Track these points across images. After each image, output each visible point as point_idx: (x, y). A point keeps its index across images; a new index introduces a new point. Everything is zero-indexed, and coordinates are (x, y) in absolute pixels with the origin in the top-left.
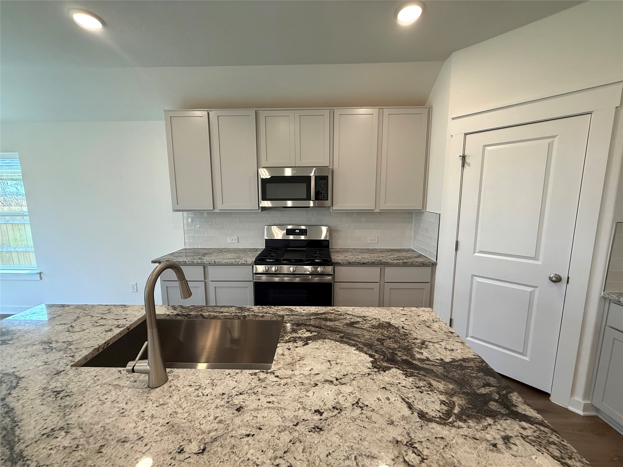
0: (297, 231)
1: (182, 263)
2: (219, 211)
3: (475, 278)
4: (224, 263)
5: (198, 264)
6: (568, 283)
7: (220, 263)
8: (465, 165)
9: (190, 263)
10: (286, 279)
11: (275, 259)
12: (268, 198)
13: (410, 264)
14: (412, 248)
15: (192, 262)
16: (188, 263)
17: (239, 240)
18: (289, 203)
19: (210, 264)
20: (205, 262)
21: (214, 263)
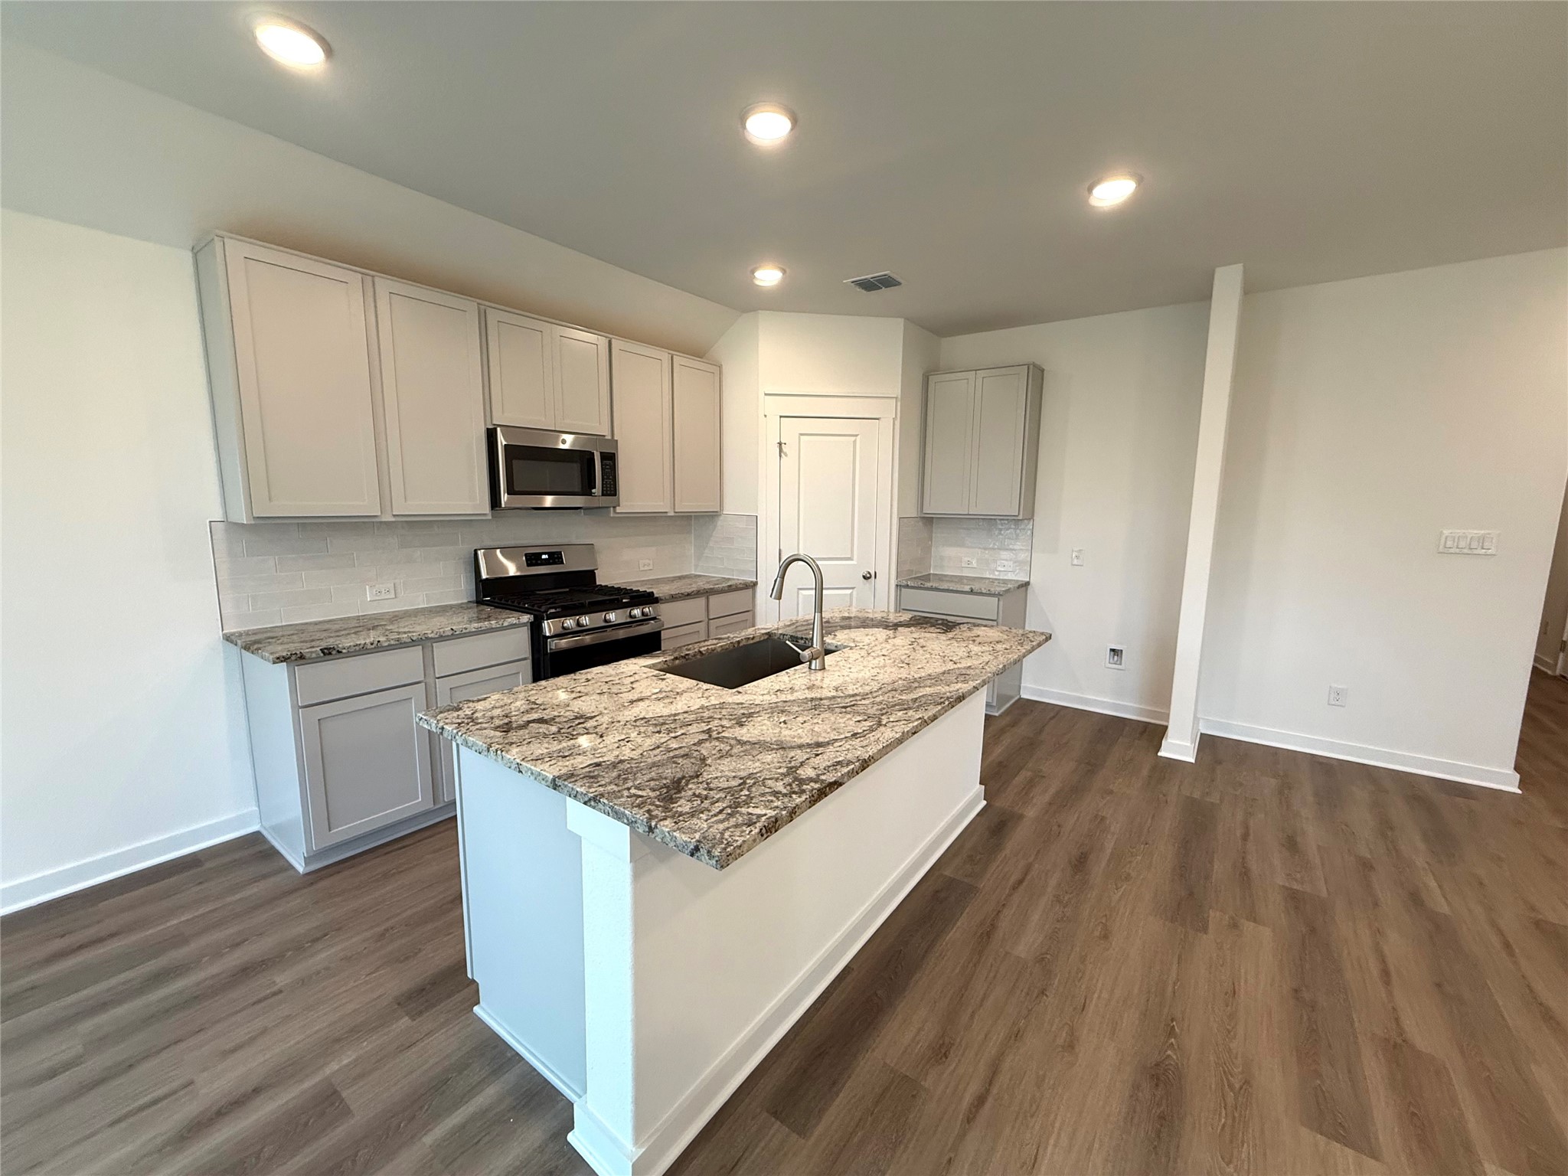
0: (544, 557)
1: (369, 646)
2: (393, 519)
3: (801, 591)
4: (474, 630)
5: (413, 643)
6: (875, 577)
7: (464, 631)
8: (782, 454)
9: (392, 642)
10: (587, 639)
11: (558, 607)
12: (516, 489)
13: (734, 587)
14: (693, 573)
15: (398, 640)
16: (386, 644)
17: (399, 591)
18: (549, 501)
19: (442, 638)
20: (430, 636)
21: (451, 632)
